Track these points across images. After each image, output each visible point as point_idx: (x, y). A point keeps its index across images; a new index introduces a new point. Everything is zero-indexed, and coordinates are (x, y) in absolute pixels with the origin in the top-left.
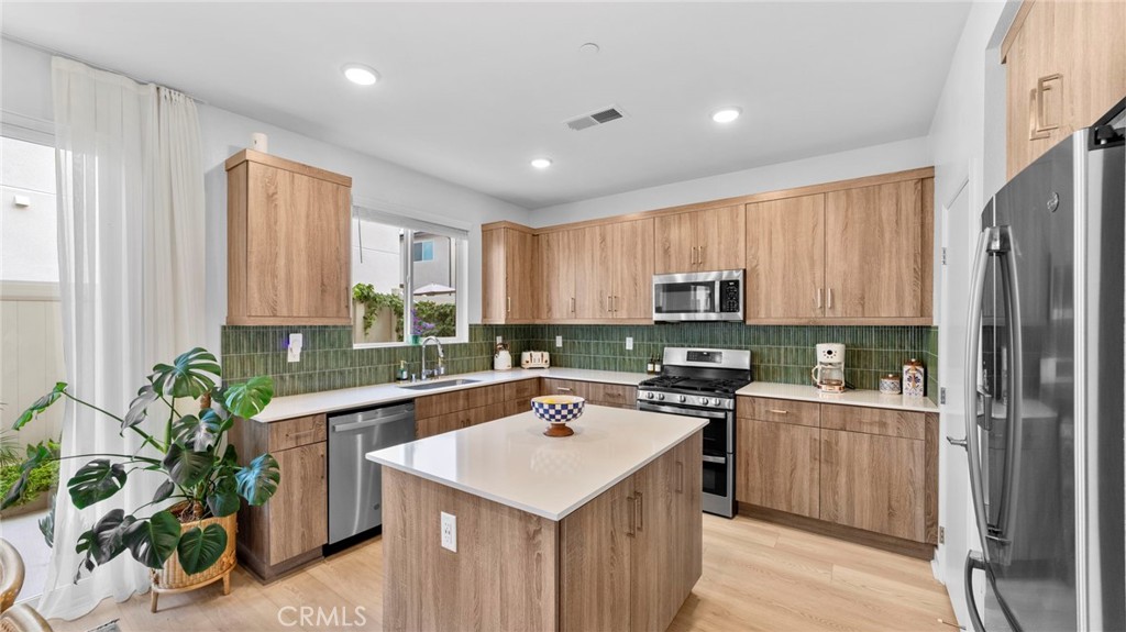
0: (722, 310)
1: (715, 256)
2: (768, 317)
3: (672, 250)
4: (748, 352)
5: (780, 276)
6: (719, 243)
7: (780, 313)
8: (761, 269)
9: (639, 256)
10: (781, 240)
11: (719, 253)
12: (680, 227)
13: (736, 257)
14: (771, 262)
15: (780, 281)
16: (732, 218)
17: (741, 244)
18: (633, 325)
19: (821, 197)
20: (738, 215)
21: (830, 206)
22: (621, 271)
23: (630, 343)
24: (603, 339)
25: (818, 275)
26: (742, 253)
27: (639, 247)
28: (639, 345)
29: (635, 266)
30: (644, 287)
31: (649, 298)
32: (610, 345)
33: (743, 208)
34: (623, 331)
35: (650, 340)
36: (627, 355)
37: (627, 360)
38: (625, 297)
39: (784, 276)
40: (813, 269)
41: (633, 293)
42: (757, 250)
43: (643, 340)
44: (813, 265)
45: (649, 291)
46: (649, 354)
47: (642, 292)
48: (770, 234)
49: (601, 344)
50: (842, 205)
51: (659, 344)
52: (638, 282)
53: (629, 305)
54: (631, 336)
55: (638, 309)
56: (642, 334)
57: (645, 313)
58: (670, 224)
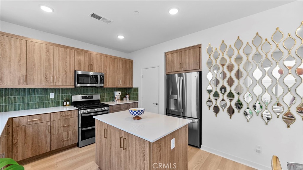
0: (100, 84)
1: (96, 68)
2: (109, 86)
3: (82, 63)
4: (100, 95)
5: (111, 76)
6: (97, 65)
7: (111, 85)
8: (107, 73)
9: (68, 62)
10: (111, 67)
11: (97, 67)
12: (85, 56)
13: (101, 69)
14: (109, 72)
15: (111, 77)
16: (100, 58)
17: (103, 66)
18: (54, 88)
19: (119, 60)
20: (102, 58)
21: (120, 62)
22: (59, 66)
23: (52, 95)
24: (34, 95)
25: (118, 77)
26: (103, 69)
27: (68, 59)
28: (57, 96)
29: (66, 66)
30: (70, 74)
31: (72, 78)
32: (39, 97)
33: (103, 57)
34: (48, 90)
35: (63, 94)
36: (50, 100)
37: (50, 102)
38: (60, 77)
39: (112, 76)
40: (117, 75)
41: (65, 76)
42: (106, 69)
43: (59, 94)
44: (117, 74)
45: (72, 76)
46: (63, 99)
47: (69, 76)
48: (109, 65)
49: (33, 97)
50: (122, 63)
51: (67, 95)
52: (67, 72)
53: (63, 80)
54: (53, 93)
55: (67, 82)
56: (59, 91)
57: (71, 83)
58: (81, 54)
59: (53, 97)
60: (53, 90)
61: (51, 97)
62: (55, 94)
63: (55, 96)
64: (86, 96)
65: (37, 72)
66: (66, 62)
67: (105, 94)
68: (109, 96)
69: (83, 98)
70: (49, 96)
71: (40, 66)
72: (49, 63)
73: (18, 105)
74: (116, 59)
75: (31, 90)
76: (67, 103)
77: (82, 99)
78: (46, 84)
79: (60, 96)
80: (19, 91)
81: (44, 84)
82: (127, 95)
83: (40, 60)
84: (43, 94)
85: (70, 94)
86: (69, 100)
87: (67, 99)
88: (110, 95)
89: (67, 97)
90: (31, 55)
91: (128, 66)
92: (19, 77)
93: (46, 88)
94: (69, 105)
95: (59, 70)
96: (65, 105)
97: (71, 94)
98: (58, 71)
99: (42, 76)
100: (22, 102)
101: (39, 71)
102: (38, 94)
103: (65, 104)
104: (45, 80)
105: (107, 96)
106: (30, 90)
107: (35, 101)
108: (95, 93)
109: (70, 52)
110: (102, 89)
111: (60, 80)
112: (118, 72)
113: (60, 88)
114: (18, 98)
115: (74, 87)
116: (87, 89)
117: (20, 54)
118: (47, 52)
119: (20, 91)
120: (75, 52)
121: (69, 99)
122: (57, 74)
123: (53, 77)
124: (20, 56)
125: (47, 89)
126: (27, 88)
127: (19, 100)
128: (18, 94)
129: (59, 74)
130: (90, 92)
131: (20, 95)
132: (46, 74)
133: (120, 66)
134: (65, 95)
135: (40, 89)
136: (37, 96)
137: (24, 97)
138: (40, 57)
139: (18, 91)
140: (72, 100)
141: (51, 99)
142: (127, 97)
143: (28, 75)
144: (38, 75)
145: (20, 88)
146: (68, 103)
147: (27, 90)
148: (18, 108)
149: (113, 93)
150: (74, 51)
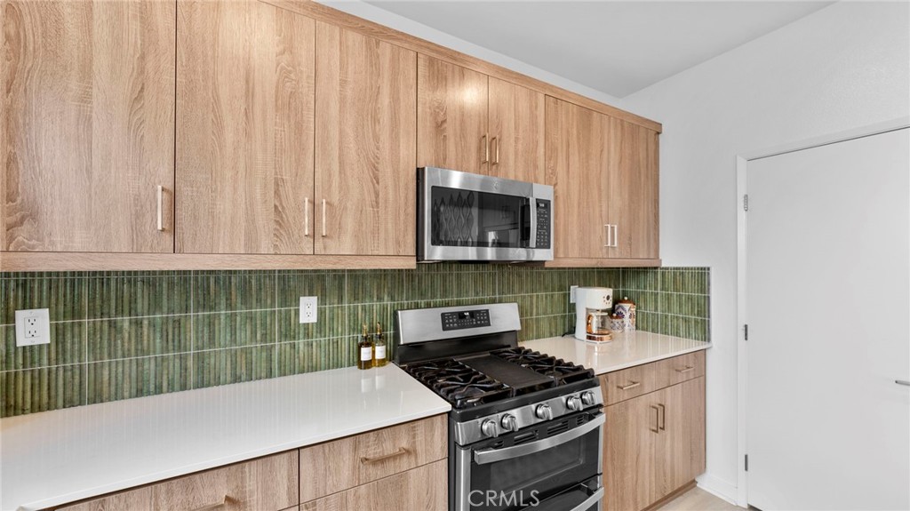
0: (537, 246)
2: (566, 256)
3: (450, 130)
4: (517, 305)
6: (516, 140)
7: (576, 253)
8: (559, 189)
9: (385, 117)
10: (577, 159)
11: (516, 154)
13: (536, 167)
14: (568, 183)
15: (576, 210)
16: (531, 108)
17: (541, 150)
18: (315, 271)
19: (606, 118)
20: (536, 107)
21: (612, 131)
22: (341, 142)
23: (308, 310)
24: (229, 306)
25: (604, 209)
26: (541, 163)
27: (385, 100)
28: (332, 310)
29: (376, 138)
30: (396, 186)
31: (407, 215)
32: (251, 318)
33: (541, 97)
34: (289, 284)
35: (356, 299)
36: (301, 336)
37: (301, 346)
38: (349, 205)
39: (579, 204)
40: (600, 201)
41: (369, 198)
42: (556, 163)
43: (341, 300)
44: (600, 195)
45: (406, 198)
46: (355, 327)
47: (391, 196)
48: (568, 146)
49: (223, 317)
50: (619, 134)
51: (376, 305)
52: (380, 175)
53: (360, 224)
54: (311, 294)
55: (382, 235)
56: (341, 288)
57: (398, 243)
58: (446, 79)
59: (314, 319)
60: (315, 281)
61: (303, 320)
62: (322, 301)
63: (321, 313)
64: (461, 315)
65: (229, 174)
66: (376, 120)
67: (531, 297)
68: (549, 310)
69: (447, 322)
70: (297, 313)
71: (248, 134)
72: (292, 122)
73: (153, 362)
74: (595, 114)
75: (212, 281)
76: (374, 352)
77: (445, 329)
78: (276, 246)
79: (343, 315)
80: (161, 285)
81: (265, 245)
82: (627, 306)
83: (247, 96)
84: (269, 301)
85: (387, 302)
86: (386, 332)
87: (372, 329)
88: (552, 302)
89: (376, 318)
90: (199, 69)
91: (642, 155)
92: (137, 198)
93: (279, 271)
94: (382, 362)
95: (342, 164)
96: (367, 365)
97: (392, 299)
98: (335, 167)
99: (258, 196)
100: (171, 347)
101: (241, 166)
102: (245, 302)
103: (366, 354)
104: (273, 225)
105: (541, 311)
106: (208, 278)
107: (234, 341)
108: (494, 293)
109: (394, 61)
110: (520, 276)
111: (349, 223)
112: (603, 181)
113: (343, 271)
114: (152, 324)
115: (411, 264)
116: (459, 277)
117: (143, 57)
118: (283, 53)
119: (165, 285)
120: (421, 62)
121: (384, 328)
122: (330, 186)
123: (313, 203)
124: (142, 71)
125: (284, 275)
126: (197, 272)
127: (158, 335)
128: (155, 306)
129: (341, 188)
130: (472, 292)
131: (165, 309)
132: (277, 184)
133: (612, 154)
134: (364, 308)
135: (253, 276)
136: (241, 311)
137: (182, 321)
138: (247, 82)
139: (154, 285)
140: (396, 336)
141: (302, 331)
142: (627, 315)
143: (185, 192)
144: (235, 189)
145: (162, 272)
146: (380, 352)
147: (196, 279)
148: (152, 381)
149: (565, 295)
150: (413, 54)
